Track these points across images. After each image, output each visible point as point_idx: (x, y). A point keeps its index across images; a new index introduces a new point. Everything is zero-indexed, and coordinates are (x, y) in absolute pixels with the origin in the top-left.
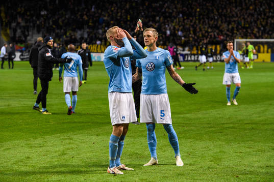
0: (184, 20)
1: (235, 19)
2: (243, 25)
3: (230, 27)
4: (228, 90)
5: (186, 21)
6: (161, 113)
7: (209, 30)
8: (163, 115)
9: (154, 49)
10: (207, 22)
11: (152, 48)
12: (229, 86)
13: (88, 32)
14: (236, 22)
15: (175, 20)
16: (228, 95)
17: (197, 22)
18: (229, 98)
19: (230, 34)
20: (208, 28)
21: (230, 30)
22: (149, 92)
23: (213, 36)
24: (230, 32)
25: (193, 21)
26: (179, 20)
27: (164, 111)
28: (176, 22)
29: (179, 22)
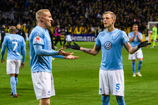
0: (103, 4)
1: (148, 3)
2: (155, 9)
3: (144, 10)
4: (133, 64)
5: (105, 5)
6: (117, 86)
7: (126, 13)
8: (118, 88)
9: (112, 29)
10: (123, 5)
11: (110, 28)
12: (134, 61)
13: (14, 14)
14: (150, 6)
15: (94, 4)
16: (133, 68)
17: (115, 5)
18: (134, 70)
19: (144, 17)
20: (124, 12)
21: (144, 14)
22: (107, 68)
23: (128, 19)
24: (144, 15)
25: (111, 5)
26: (98, 3)
27: (119, 84)
28: (96, 5)
29: (98, 5)
